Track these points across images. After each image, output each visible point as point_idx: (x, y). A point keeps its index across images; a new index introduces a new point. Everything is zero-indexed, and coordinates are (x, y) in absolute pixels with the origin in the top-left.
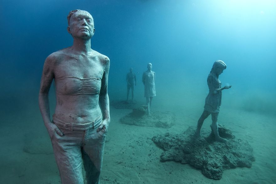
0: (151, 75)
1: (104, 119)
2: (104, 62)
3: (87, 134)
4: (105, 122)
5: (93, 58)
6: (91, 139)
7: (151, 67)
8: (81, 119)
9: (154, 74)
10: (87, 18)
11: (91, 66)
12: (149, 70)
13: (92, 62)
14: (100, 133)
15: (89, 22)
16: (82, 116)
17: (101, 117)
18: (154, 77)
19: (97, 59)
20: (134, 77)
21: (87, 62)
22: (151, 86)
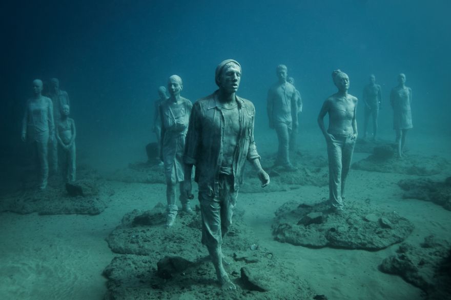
0: (404, 93)
1: (354, 133)
2: (355, 101)
3: (347, 139)
4: (356, 135)
5: (349, 100)
6: (348, 143)
7: (404, 80)
8: (344, 131)
9: (410, 90)
10: (347, 79)
11: (349, 104)
12: (400, 86)
13: (349, 101)
14: (353, 140)
15: (347, 81)
16: (345, 130)
17: (353, 132)
18: (408, 96)
19: (351, 100)
20: (377, 92)
21: (347, 102)
22: (405, 112)
